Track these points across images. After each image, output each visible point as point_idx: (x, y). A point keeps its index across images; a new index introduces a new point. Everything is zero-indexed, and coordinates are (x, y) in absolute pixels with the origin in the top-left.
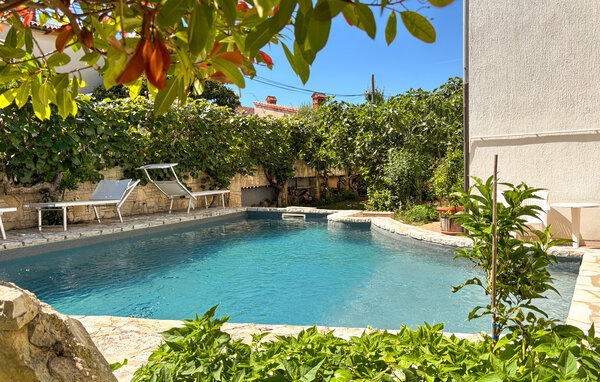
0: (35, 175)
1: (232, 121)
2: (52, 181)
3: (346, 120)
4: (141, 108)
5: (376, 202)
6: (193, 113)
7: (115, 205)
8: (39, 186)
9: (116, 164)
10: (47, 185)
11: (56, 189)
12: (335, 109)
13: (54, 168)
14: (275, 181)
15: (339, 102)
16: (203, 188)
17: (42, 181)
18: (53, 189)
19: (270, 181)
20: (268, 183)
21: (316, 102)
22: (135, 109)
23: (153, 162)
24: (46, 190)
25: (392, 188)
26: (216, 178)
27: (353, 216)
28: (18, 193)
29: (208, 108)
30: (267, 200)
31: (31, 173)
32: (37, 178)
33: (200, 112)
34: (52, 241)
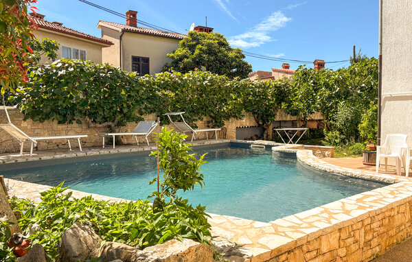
0: (104, 117)
1: (229, 84)
2: (113, 121)
3: (312, 81)
4: (166, 79)
5: (329, 140)
6: (199, 81)
7: (145, 135)
8: (106, 124)
9: (151, 112)
10: (110, 123)
11: (115, 126)
12: (305, 74)
13: (115, 114)
14: (261, 123)
15: (308, 69)
16: (208, 127)
17: (107, 121)
18: (113, 126)
19: (258, 122)
20: (257, 125)
21: (316, 66)
22: (163, 80)
23: (173, 111)
24: (109, 127)
25: (340, 130)
26: (216, 120)
27: (293, 148)
28: (95, 127)
29: (209, 78)
30: (256, 136)
31: (101, 117)
32: (105, 119)
33: (204, 80)
34: (102, 153)
